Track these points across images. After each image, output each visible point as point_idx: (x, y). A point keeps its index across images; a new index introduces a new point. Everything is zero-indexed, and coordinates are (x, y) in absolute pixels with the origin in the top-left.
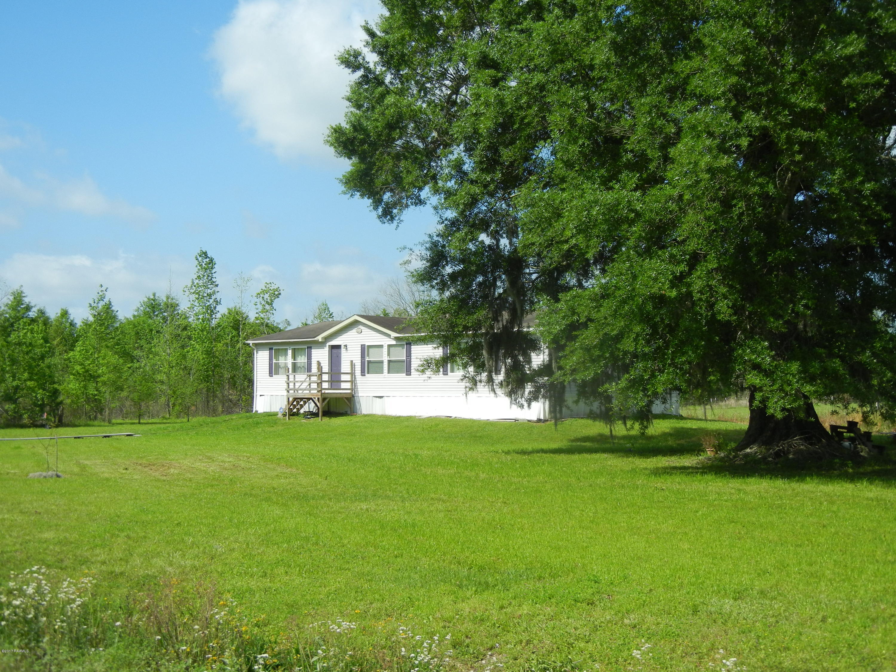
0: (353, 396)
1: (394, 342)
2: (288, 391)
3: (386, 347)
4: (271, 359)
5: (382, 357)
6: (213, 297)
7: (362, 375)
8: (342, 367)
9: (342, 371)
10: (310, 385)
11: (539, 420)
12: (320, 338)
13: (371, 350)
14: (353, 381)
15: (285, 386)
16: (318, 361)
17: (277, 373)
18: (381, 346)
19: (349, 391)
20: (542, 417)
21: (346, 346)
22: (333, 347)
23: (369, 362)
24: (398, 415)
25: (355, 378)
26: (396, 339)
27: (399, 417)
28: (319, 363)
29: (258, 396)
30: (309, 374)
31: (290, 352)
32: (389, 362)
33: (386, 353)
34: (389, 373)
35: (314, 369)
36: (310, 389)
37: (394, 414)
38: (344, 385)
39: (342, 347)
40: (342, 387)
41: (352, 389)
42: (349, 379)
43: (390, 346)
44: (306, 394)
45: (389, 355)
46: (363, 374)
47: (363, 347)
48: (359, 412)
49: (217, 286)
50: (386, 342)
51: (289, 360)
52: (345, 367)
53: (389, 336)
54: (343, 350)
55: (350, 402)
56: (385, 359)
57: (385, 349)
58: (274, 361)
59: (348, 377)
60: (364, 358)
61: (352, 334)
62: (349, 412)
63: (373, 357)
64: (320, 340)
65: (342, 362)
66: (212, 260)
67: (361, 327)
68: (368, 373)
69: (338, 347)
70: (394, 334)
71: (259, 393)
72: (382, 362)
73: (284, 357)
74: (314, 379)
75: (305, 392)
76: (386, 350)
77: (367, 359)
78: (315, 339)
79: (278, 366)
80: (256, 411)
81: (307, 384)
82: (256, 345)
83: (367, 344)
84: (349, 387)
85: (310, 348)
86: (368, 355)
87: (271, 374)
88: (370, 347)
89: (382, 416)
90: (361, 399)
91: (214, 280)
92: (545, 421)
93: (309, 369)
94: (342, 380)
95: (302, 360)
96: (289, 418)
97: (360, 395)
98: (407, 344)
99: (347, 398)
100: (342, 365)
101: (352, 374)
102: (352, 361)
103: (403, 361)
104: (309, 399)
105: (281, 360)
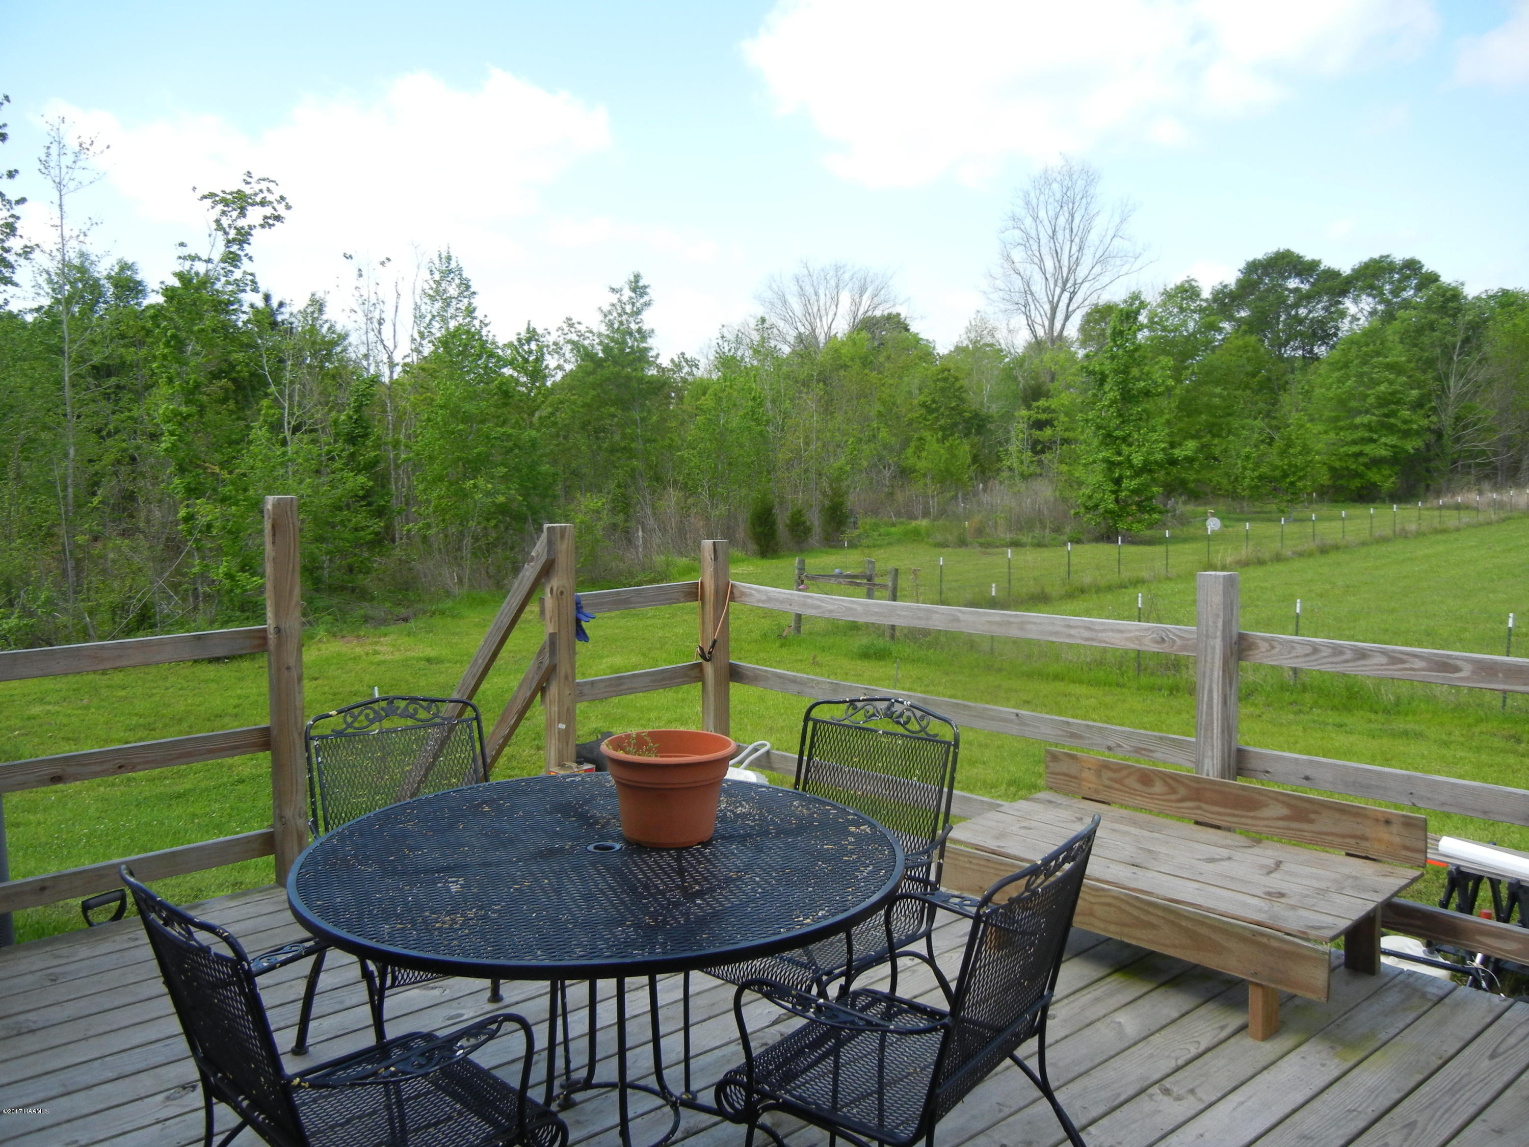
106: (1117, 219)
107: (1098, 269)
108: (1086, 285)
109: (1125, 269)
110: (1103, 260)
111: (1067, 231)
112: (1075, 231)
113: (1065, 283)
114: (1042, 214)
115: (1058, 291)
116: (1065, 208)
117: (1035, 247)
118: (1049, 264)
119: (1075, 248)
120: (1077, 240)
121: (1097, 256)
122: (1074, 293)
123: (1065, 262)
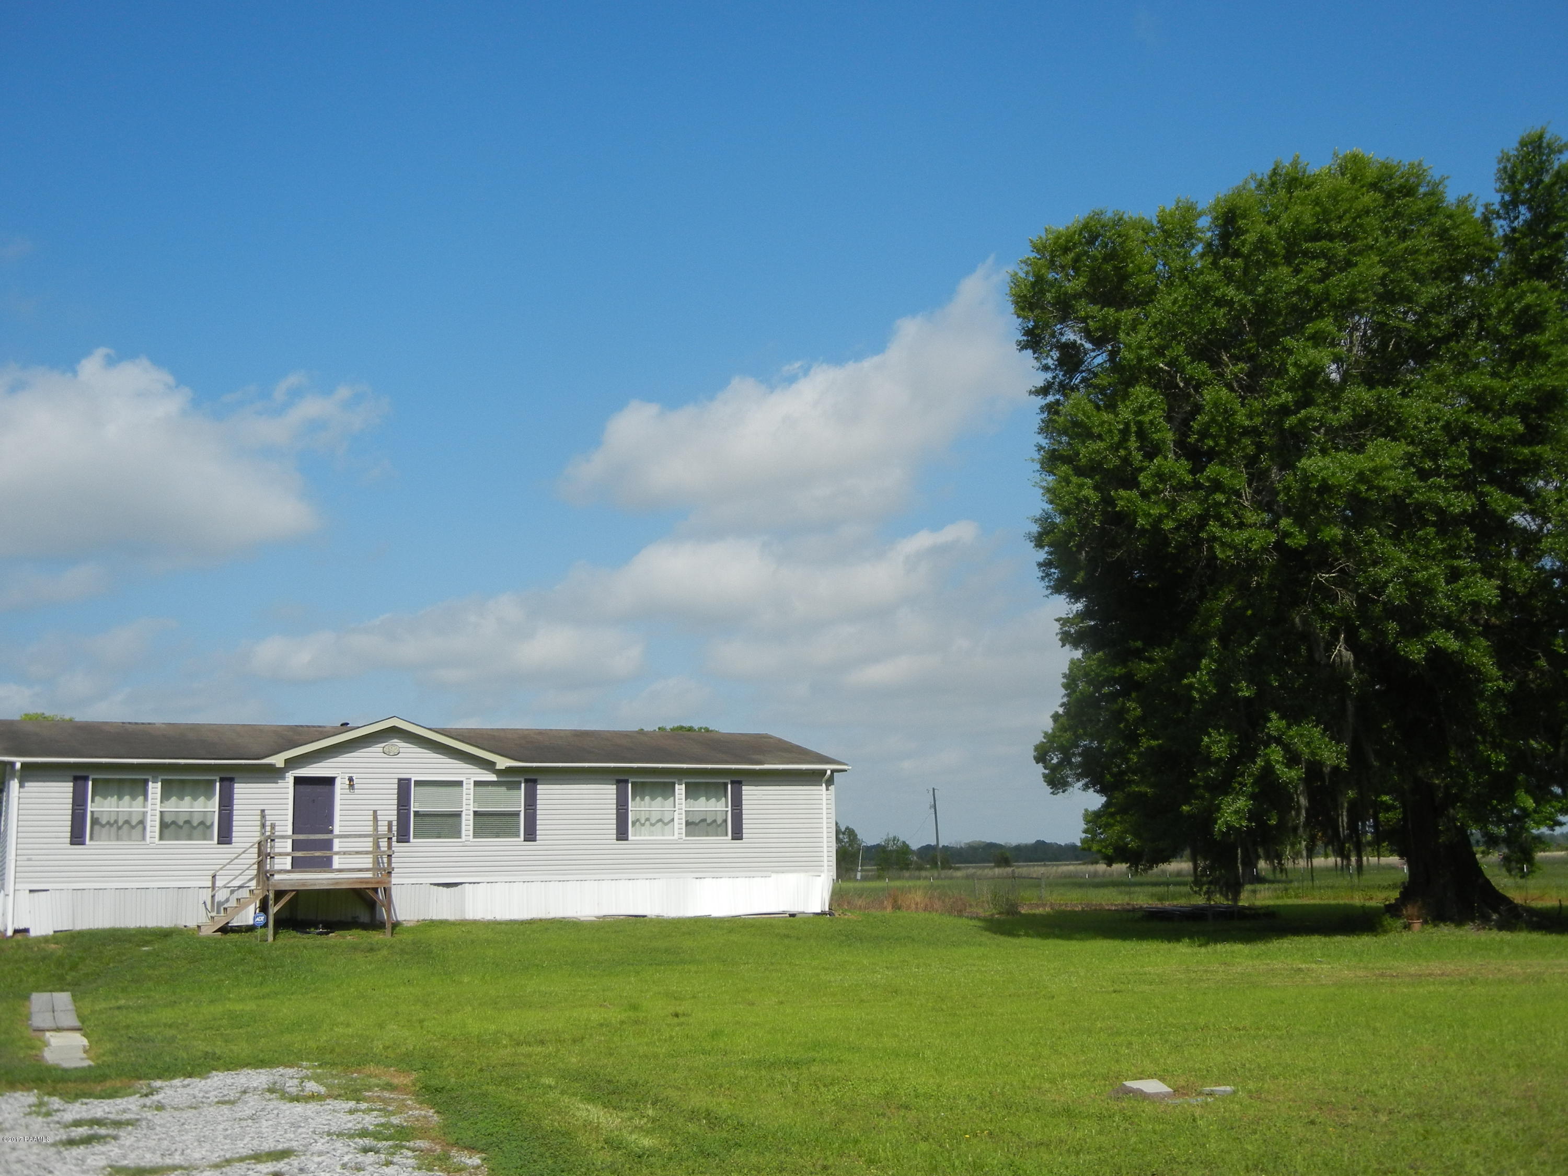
1: (495, 778)
3: (472, 786)
4: (79, 803)
5: (459, 804)
7: (400, 841)
8: (337, 823)
9: (336, 832)
12: (278, 760)
13: (425, 790)
16: (260, 810)
18: (460, 784)
19: (369, 875)
21: (349, 779)
22: (306, 781)
23: (419, 814)
26: (506, 771)
28: (264, 814)
29: (23, 894)
31: (155, 787)
32: (478, 814)
33: (471, 797)
34: (475, 836)
38: (341, 862)
39: (338, 781)
40: (339, 866)
42: (370, 849)
43: (479, 784)
45: (476, 801)
46: (403, 836)
47: (404, 787)
50: (470, 774)
51: (153, 806)
52: (349, 821)
53: (489, 765)
54: (340, 787)
56: (468, 809)
57: (468, 789)
58: (91, 807)
59: (364, 845)
60: (407, 804)
61: (369, 755)
63: (429, 803)
64: (271, 766)
65: (339, 812)
67: (398, 744)
68: (417, 837)
69: (330, 781)
70: (504, 763)
71: (24, 886)
72: (458, 815)
73: (132, 799)
76: (471, 791)
77: (414, 808)
78: (265, 761)
79: (99, 819)
82: (28, 766)
83: (415, 778)
84: (370, 866)
85: (228, 780)
86: (417, 801)
87: (77, 839)
88: (421, 783)
90: (396, 888)
93: (226, 828)
94: (336, 849)
97: (393, 880)
98: (526, 781)
100: (337, 818)
102: (375, 812)
103: (515, 815)
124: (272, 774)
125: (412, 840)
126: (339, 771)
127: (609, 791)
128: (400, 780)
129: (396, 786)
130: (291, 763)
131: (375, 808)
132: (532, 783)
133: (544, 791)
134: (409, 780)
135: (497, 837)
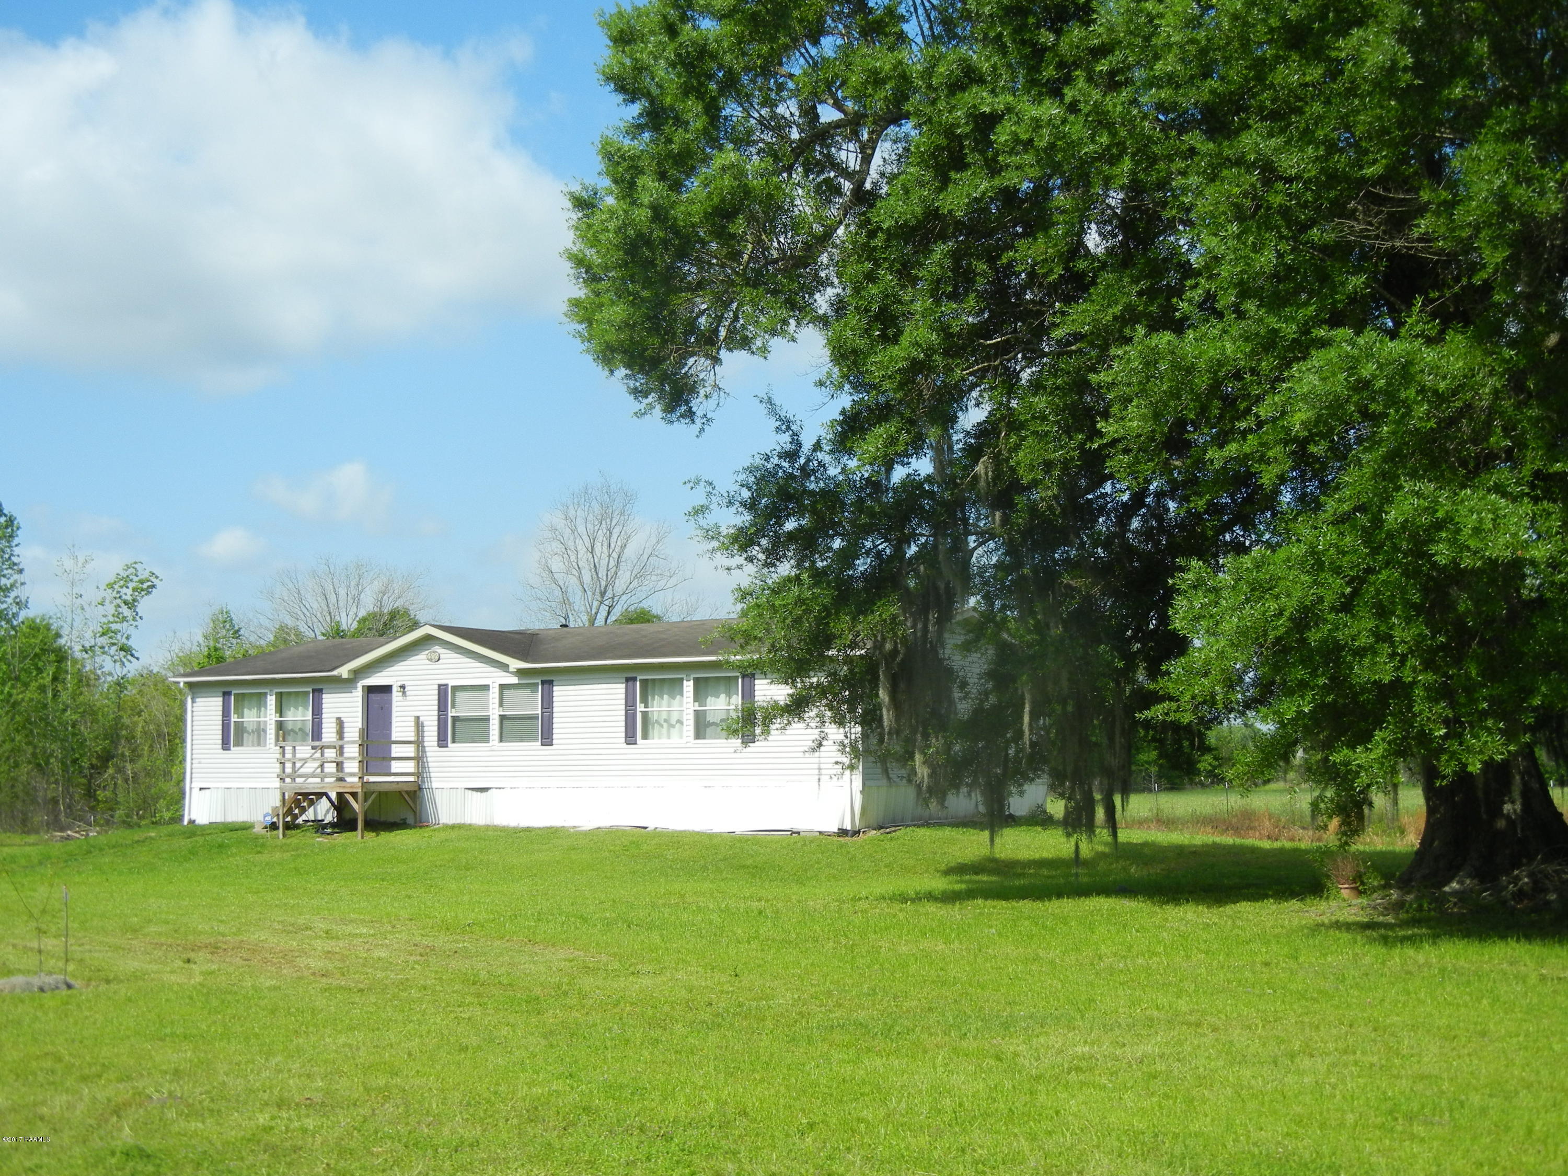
0: (420, 789)
1: (514, 680)
2: (282, 780)
3: (497, 690)
4: (226, 714)
5: (487, 709)
6: (13, 594)
7: (440, 746)
8: (394, 729)
9: (393, 739)
10: (322, 766)
11: (843, 832)
12: (344, 671)
13: (459, 695)
14: (420, 758)
15: (277, 768)
16: (339, 719)
17: (239, 743)
18: (486, 688)
19: (411, 779)
20: (848, 826)
21: (403, 687)
22: (371, 690)
23: (455, 719)
24: (524, 824)
25: (424, 752)
26: (520, 673)
27: (528, 830)
28: (340, 723)
29: (196, 791)
30: (316, 743)
31: (271, 700)
32: (503, 718)
33: (497, 701)
34: (501, 741)
35: (329, 734)
36: (323, 775)
37: (513, 823)
38: (396, 767)
39: (395, 689)
40: (393, 770)
41: (418, 774)
42: (412, 755)
43: (503, 687)
44: (313, 784)
45: (501, 704)
46: (442, 742)
47: (442, 690)
48: (432, 820)
49: (21, 571)
50: (495, 678)
51: (270, 716)
52: (401, 728)
53: (504, 667)
54: (396, 694)
55: (415, 802)
56: (494, 713)
57: (494, 693)
58: (234, 718)
59: (410, 751)
60: (446, 710)
61: (417, 663)
62: (410, 821)
63: (463, 708)
64: (345, 675)
65: (394, 720)
66: (11, 521)
67: (439, 649)
68: (454, 742)
69: (387, 689)
70: (516, 664)
71: (197, 785)
72: (486, 719)
73: (255, 711)
74: (330, 754)
75: (311, 780)
76: (497, 695)
77: (451, 713)
78: (335, 673)
79: (240, 729)
80: (192, 822)
81: (317, 764)
82: (190, 685)
83: (451, 683)
84: (412, 770)
85: (318, 692)
86: (453, 706)
87: (225, 745)
88: (456, 688)
89: (487, 827)
90: (438, 794)
91: (14, 559)
92: (856, 833)
93: (317, 733)
94: (393, 755)
95: (300, 715)
96: (284, 835)
97: (434, 785)
98: (543, 682)
99: (407, 792)
100: (394, 725)
101: (419, 743)
102: (418, 718)
103: (534, 718)
104: (320, 795)
105: (250, 717)
106: (654, 540)
107: (635, 584)
108: (624, 598)
109: (661, 584)
110: (639, 576)
111: (605, 544)
112: (612, 545)
113: (603, 594)
114: (581, 529)
115: (596, 604)
116: (604, 525)
117: (573, 558)
118: (587, 577)
119: (612, 564)
120: (615, 555)
121: (634, 573)
122: (611, 608)
123: (602, 573)
124: (346, 684)
125: (450, 745)
126: (394, 679)
127: (619, 689)
128: (440, 686)
129: (436, 692)
130: (358, 673)
131: (417, 714)
132: (548, 684)
133: (561, 693)
134: (446, 685)
135: (522, 741)
